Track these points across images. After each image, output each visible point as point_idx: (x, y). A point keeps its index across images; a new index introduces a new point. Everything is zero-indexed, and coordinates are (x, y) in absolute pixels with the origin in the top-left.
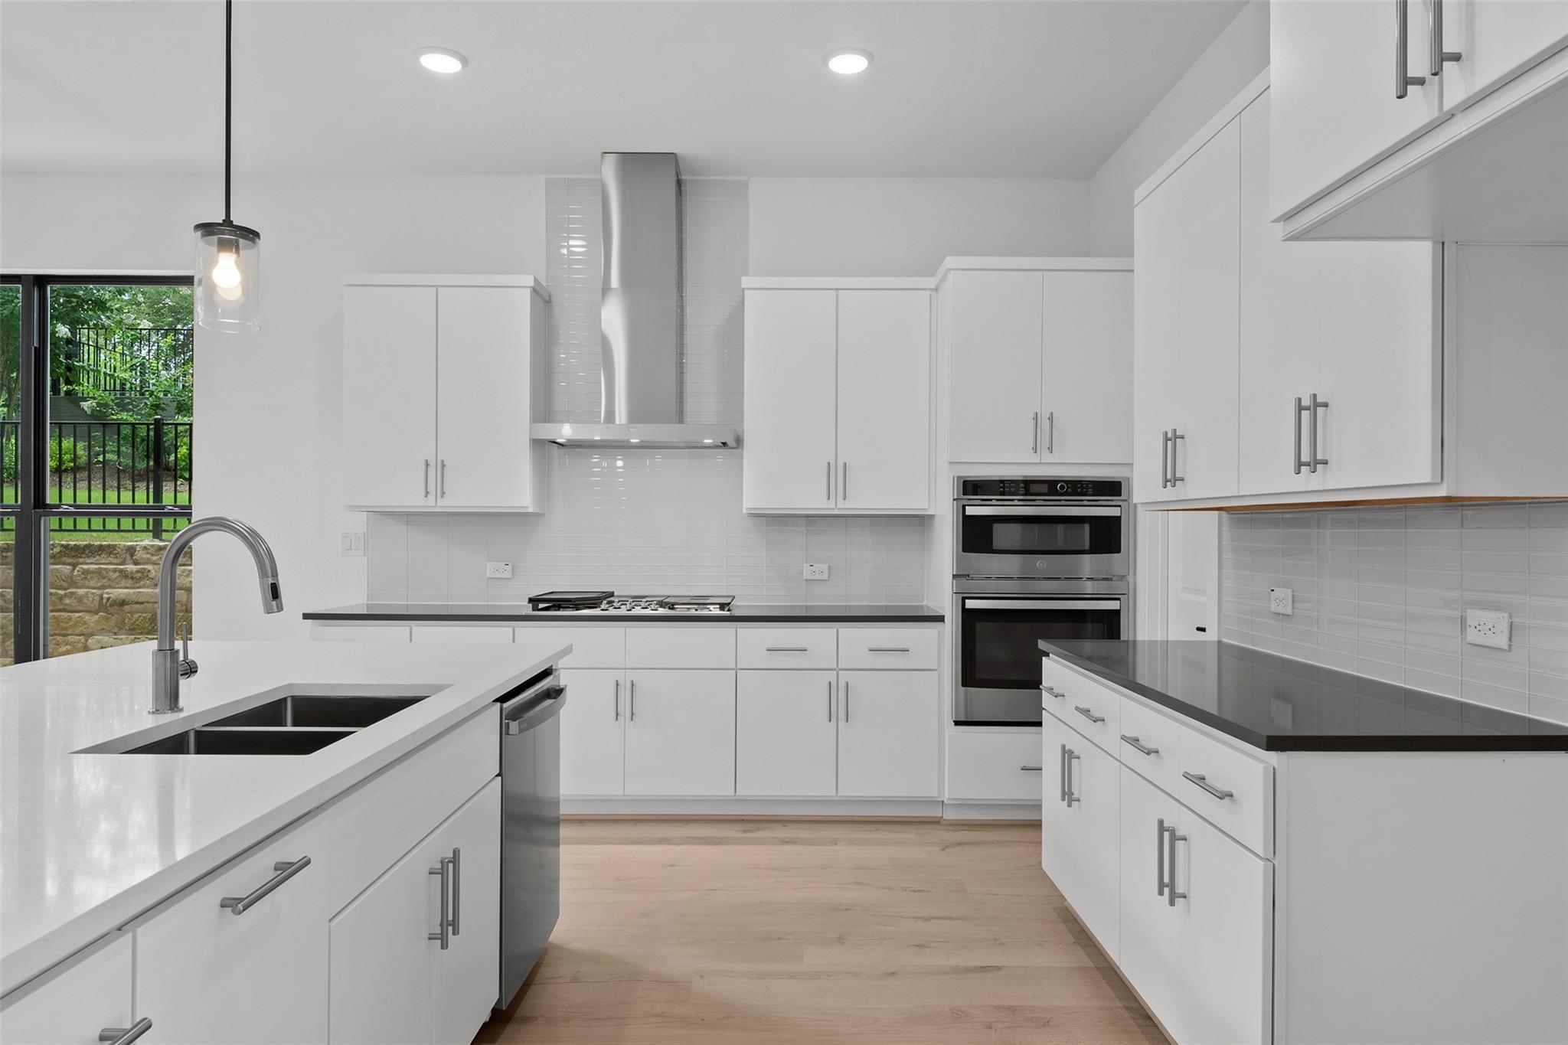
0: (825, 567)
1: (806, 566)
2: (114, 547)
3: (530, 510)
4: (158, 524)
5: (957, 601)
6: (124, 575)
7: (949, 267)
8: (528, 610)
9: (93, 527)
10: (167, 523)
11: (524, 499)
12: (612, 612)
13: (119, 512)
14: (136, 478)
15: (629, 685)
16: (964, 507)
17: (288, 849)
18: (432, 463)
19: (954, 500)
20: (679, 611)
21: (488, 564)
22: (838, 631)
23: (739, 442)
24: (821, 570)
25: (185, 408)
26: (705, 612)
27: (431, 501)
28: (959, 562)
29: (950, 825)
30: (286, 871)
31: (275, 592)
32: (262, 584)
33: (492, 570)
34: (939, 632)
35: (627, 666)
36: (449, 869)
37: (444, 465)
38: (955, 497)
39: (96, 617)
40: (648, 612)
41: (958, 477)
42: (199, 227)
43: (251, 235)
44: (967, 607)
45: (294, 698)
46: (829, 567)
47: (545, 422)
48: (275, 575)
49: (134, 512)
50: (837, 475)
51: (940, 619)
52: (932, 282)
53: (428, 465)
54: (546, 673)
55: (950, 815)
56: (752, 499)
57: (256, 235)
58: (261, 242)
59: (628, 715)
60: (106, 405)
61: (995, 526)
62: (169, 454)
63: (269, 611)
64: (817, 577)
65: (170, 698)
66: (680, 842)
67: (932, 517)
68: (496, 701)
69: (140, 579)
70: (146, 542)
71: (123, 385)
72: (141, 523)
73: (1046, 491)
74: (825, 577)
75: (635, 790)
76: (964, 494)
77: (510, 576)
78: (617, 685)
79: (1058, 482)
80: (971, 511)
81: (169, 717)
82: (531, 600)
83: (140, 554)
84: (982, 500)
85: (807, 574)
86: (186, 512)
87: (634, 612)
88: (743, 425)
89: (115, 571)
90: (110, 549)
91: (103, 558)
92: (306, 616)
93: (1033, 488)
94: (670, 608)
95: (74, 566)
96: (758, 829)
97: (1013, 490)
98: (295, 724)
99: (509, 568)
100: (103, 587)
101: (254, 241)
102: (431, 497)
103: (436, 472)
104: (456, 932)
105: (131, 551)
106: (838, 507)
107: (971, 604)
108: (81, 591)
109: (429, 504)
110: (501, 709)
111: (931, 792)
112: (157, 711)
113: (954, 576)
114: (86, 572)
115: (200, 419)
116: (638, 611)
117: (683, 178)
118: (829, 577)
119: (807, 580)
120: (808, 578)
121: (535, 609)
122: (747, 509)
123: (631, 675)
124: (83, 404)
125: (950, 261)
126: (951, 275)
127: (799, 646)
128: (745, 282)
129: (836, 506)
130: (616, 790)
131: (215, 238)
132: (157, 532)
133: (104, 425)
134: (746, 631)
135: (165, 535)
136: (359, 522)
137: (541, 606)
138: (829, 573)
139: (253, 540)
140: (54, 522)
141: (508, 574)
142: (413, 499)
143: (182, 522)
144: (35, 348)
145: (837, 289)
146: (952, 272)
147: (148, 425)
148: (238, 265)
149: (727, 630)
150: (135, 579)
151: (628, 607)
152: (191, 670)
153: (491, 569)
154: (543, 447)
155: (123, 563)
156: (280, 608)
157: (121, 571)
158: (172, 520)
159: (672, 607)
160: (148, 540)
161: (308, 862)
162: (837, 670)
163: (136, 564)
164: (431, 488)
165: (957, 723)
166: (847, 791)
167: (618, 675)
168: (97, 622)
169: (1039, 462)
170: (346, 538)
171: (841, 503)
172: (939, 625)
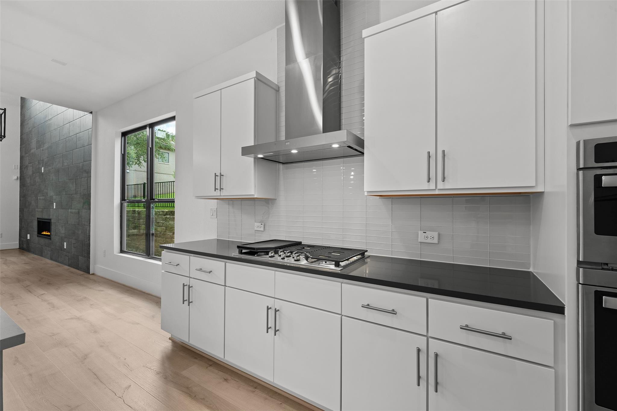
0: (435, 235)
1: (420, 233)
3: (256, 196)
5: (585, 293)
11: (252, 190)
16: (597, 177)
18: (218, 174)
19: (579, 169)
21: (255, 223)
24: (432, 236)
28: (588, 246)
33: (256, 226)
34: (556, 325)
37: (221, 175)
38: (582, 166)
44: (603, 304)
46: (439, 235)
50: (437, 161)
51: (559, 310)
53: (216, 176)
56: (370, 185)
64: (429, 241)
67: (540, 194)
74: (436, 241)
76: (596, 161)
77: (263, 230)
82: (238, 247)
85: (421, 238)
99: (263, 226)
102: (218, 191)
103: (219, 179)
106: (438, 188)
109: (218, 194)
113: (579, 261)
116: (288, 260)
118: (439, 242)
119: (421, 243)
120: (422, 241)
121: (240, 252)
122: (368, 192)
123: (278, 304)
128: (364, 33)
129: (436, 187)
137: (244, 251)
138: (439, 239)
141: (262, 229)
144: (150, 148)
151: (284, 256)
162: (428, 338)
164: (218, 187)
167: (270, 302)
170: (211, 210)
171: (441, 185)
172: (556, 317)
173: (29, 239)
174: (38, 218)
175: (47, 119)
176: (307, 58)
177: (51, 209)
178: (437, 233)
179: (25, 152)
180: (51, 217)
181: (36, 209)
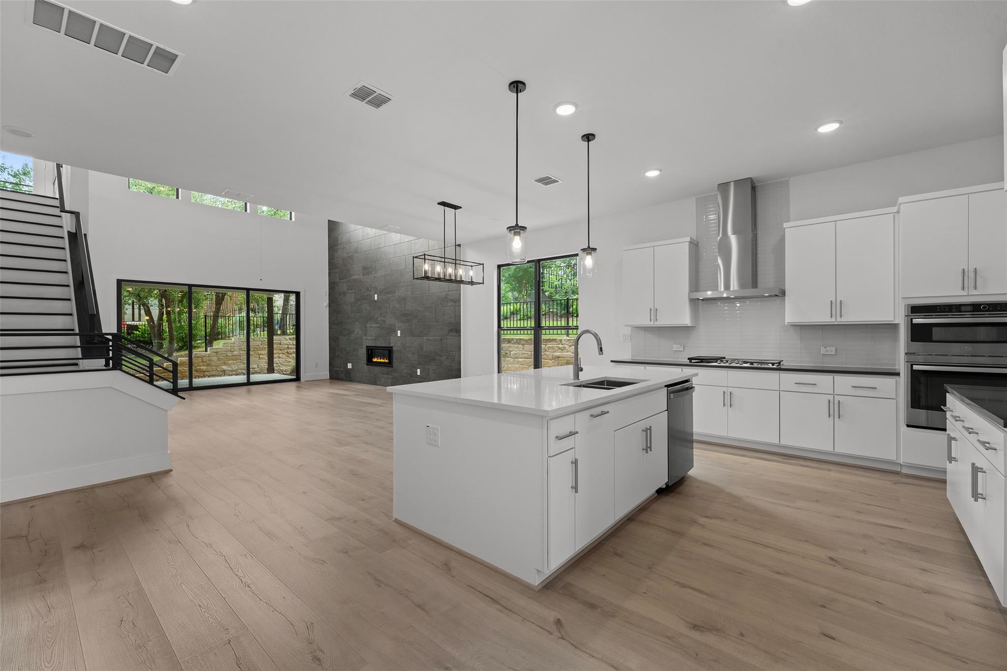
1: (822, 348)
2: (556, 339)
3: (689, 325)
4: (568, 332)
5: (907, 366)
6: (559, 348)
7: (900, 202)
8: (688, 362)
9: (554, 333)
10: (570, 331)
11: (687, 321)
12: (722, 364)
13: (557, 328)
14: (561, 317)
15: (729, 393)
16: (912, 319)
17: (605, 408)
18: (652, 309)
19: (906, 316)
20: (755, 365)
21: (674, 346)
22: (834, 377)
23: (783, 293)
24: (831, 350)
25: (575, 292)
26: (766, 366)
27: (652, 323)
28: (908, 346)
29: (904, 476)
30: (603, 413)
31: (601, 349)
32: (598, 347)
34: (896, 380)
35: (729, 386)
36: (648, 431)
37: (656, 310)
39: (552, 361)
40: (738, 365)
41: (908, 305)
42: (581, 250)
43: (594, 249)
44: (914, 369)
45: (607, 381)
46: (836, 349)
47: (696, 292)
48: (601, 345)
49: (561, 328)
50: (836, 306)
51: (898, 374)
52: (895, 209)
53: (651, 310)
54: (687, 381)
55: (905, 471)
56: (789, 318)
57: (596, 249)
58: (597, 251)
59: (729, 405)
60: (552, 293)
61: (934, 329)
62: (570, 308)
63: (600, 354)
64: (829, 353)
65: (577, 376)
66: (751, 457)
67: (898, 324)
68: (666, 386)
69: (563, 350)
70: (565, 338)
71: (556, 286)
72: (563, 331)
73: (969, 310)
74: (834, 353)
75: (732, 435)
76: (911, 313)
78: (724, 393)
79: (981, 304)
80: (915, 321)
81: (577, 381)
82: (689, 359)
83: (563, 342)
84: (925, 316)
85: (823, 351)
86: (576, 328)
87: (732, 365)
88: (785, 286)
89: (556, 347)
90: (555, 340)
91: (553, 343)
92: (612, 361)
93: (963, 308)
94: (751, 364)
95: (546, 345)
96: (791, 460)
97: (947, 310)
98: (607, 386)
99: (682, 347)
100: (554, 352)
101: (595, 251)
102: (652, 321)
103: (654, 313)
104: (651, 450)
105: (561, 340)
107: (915, 367)
108: (548, 353)
109: (651, 324)
110: (667, 389)
111: (893, 457)
112: (574, 379)
113: (906, 354)
114: (549, 347)
115: (580, 296)
116: (734, 365)
117: (757, 185)
118: (836, 353)
119: (823, 354)
121: (690, 362)
122: (788, 323)
123: (730, 390)
124: (546, 293)
125: (901, 200)
126: (902, 206)
127: (812, 383)
128: (785, 225)
129: (836, 320)
130: (724, 434)
131: (586, 252)
132: (568, 335)
133: (553, 301)
134: (784, 375)
135: (570, 336)
136: (628, 331)
137: (693, 361)
138: (836, 351)
139: (596, 336)
140: (543, 332)
141: (682, 349)
142: (647, 323)
143: (575, 331)
145: (836, 221)
146: (902, 205)
147: (565, 300)
148: (592, 258)
149: (775, 375)
150: (562, 349)
151: (729, 363)
152: (582, 370)
153: (676, 347)
154: (694, 302)
155: (559, 345)
156: (603, 354)
157: (558, 347)
158: (572, 330)
159: (752, 363)
160: (565, 337)
161: (608, 412)
162: (834, 395)
163: (562, 345)
164: (652, 318)
165: (908, 426)
166: (839, 449)
167: (725, 389)
168: (552, 363)
169: (967, 294)
170: (624, 335)
171: (839, 319)
172: (897, 378)
173: (350, 369)
174: (367, 347)
175: (380, 247)
176: (734, 234)
177: (392, 337)
178: (834, 348)
179: (339, 278)
180: (392, 345)
181: (364, 338)
